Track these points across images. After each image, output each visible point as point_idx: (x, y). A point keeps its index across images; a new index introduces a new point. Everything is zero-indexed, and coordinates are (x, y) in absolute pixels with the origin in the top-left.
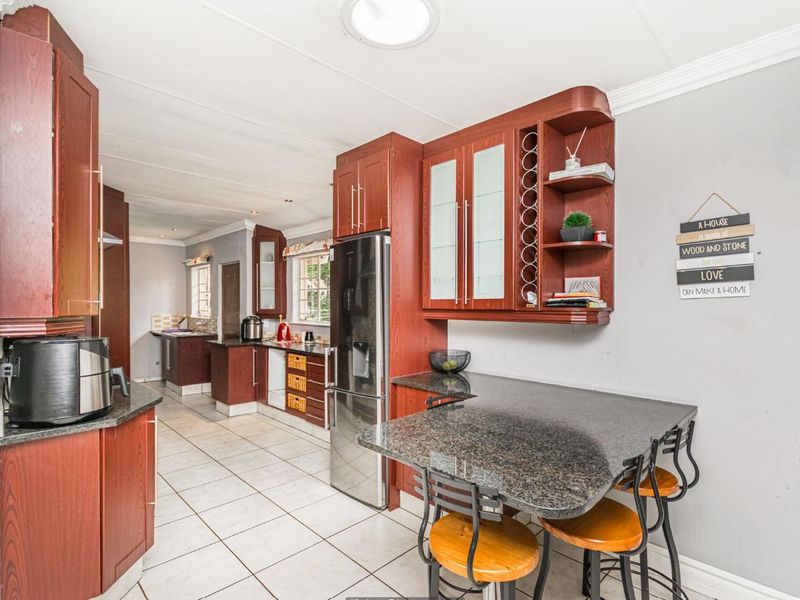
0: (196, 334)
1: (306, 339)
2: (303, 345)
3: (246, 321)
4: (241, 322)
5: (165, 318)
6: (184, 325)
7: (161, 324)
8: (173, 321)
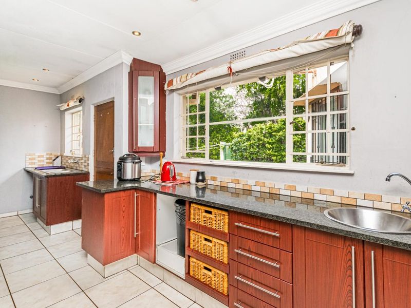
0: (68, 172)
1: (198, 180)
2: (193, 188)
3: (123, 160)
4: (116, 160)
5: (39, 157)
6: (58, 163)
7: (35, 161)
8: (47, 159)
